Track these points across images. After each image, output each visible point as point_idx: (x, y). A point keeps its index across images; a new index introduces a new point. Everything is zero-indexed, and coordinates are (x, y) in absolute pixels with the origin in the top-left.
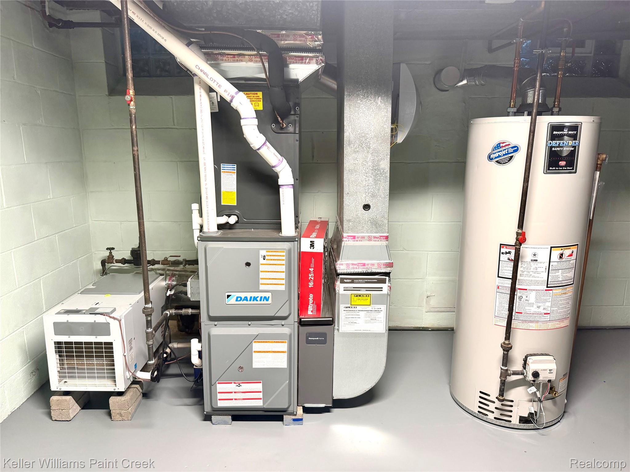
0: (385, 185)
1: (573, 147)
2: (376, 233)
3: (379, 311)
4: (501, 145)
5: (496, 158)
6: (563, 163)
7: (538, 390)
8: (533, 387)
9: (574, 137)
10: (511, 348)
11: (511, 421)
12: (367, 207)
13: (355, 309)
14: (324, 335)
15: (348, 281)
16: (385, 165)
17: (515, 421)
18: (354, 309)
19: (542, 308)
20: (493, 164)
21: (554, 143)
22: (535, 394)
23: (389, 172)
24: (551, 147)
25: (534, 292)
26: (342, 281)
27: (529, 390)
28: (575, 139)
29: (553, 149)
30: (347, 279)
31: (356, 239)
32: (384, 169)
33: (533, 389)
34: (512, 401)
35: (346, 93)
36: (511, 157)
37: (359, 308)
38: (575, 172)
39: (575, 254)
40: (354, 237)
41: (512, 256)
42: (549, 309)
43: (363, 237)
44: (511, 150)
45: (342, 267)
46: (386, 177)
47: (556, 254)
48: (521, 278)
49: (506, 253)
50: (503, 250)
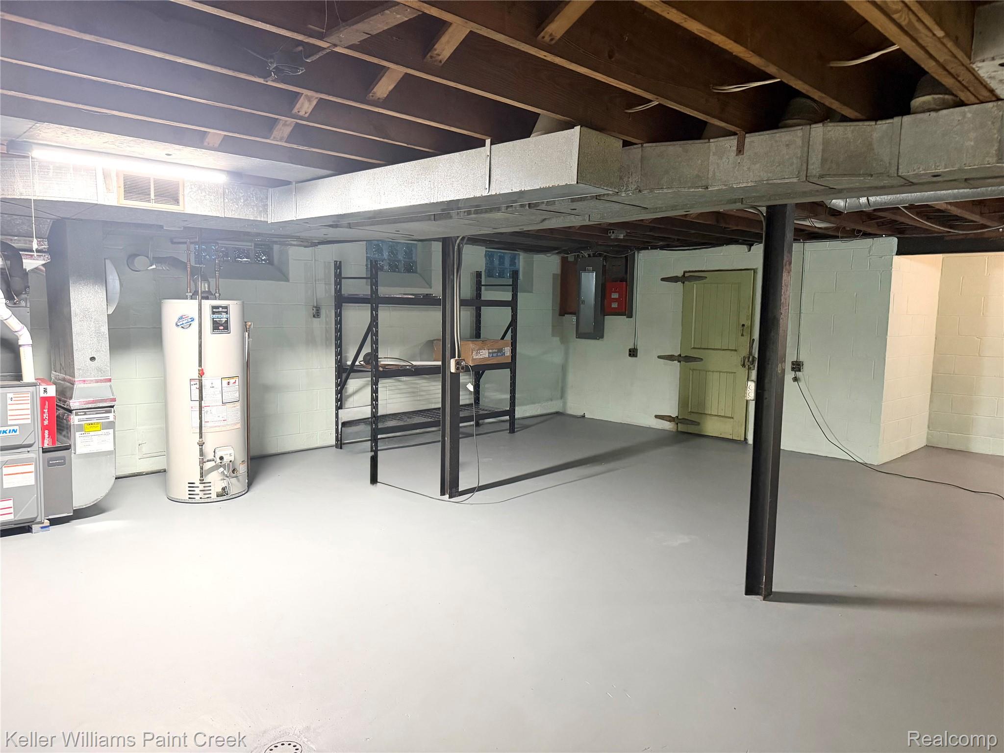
0: (106, 344)
1: (227, 318)
2: (101, 377)
3: (109, 434)
4: (183, 317)
5: (181, 325)
6: (221, 328)
7: (225, 469)
8: (222, 468)
9: (227, 313)
10: (204, 443)
11: (211, 497)
12: (93, 359)
13: (89, 435)
14: (64, 458)
15: (81, 413)
16: (105, 329)
17: (214, 496)
18: (87, 435)
19: (221, 417)
20: (180, 328)
21: (214, 316)
22: (223, 472)
23: (108, 334)
24: (213, 318)
25: (215, 407)
26: (77, 414)
27: (219, 470)
28: (227, 314)
29: (215, 320)
30: (80, 412)
31: (86, 382)
32: (104, 333)
33: (222, 469)
34: (210, 483)
35: (71, 282)
36: (190, 324)
37: (92, 433)
38: (230, 333)
39: (237, 382)
40: (84, 381)
41: (198, 386)
42: (226, 417)
43: (92, 381)
44: (190, 320)
45: (75, 404)
46: (106, 338)
47: (225, 382)
48: (205, 399)
49: (194, 384)
50: (192, 383)
